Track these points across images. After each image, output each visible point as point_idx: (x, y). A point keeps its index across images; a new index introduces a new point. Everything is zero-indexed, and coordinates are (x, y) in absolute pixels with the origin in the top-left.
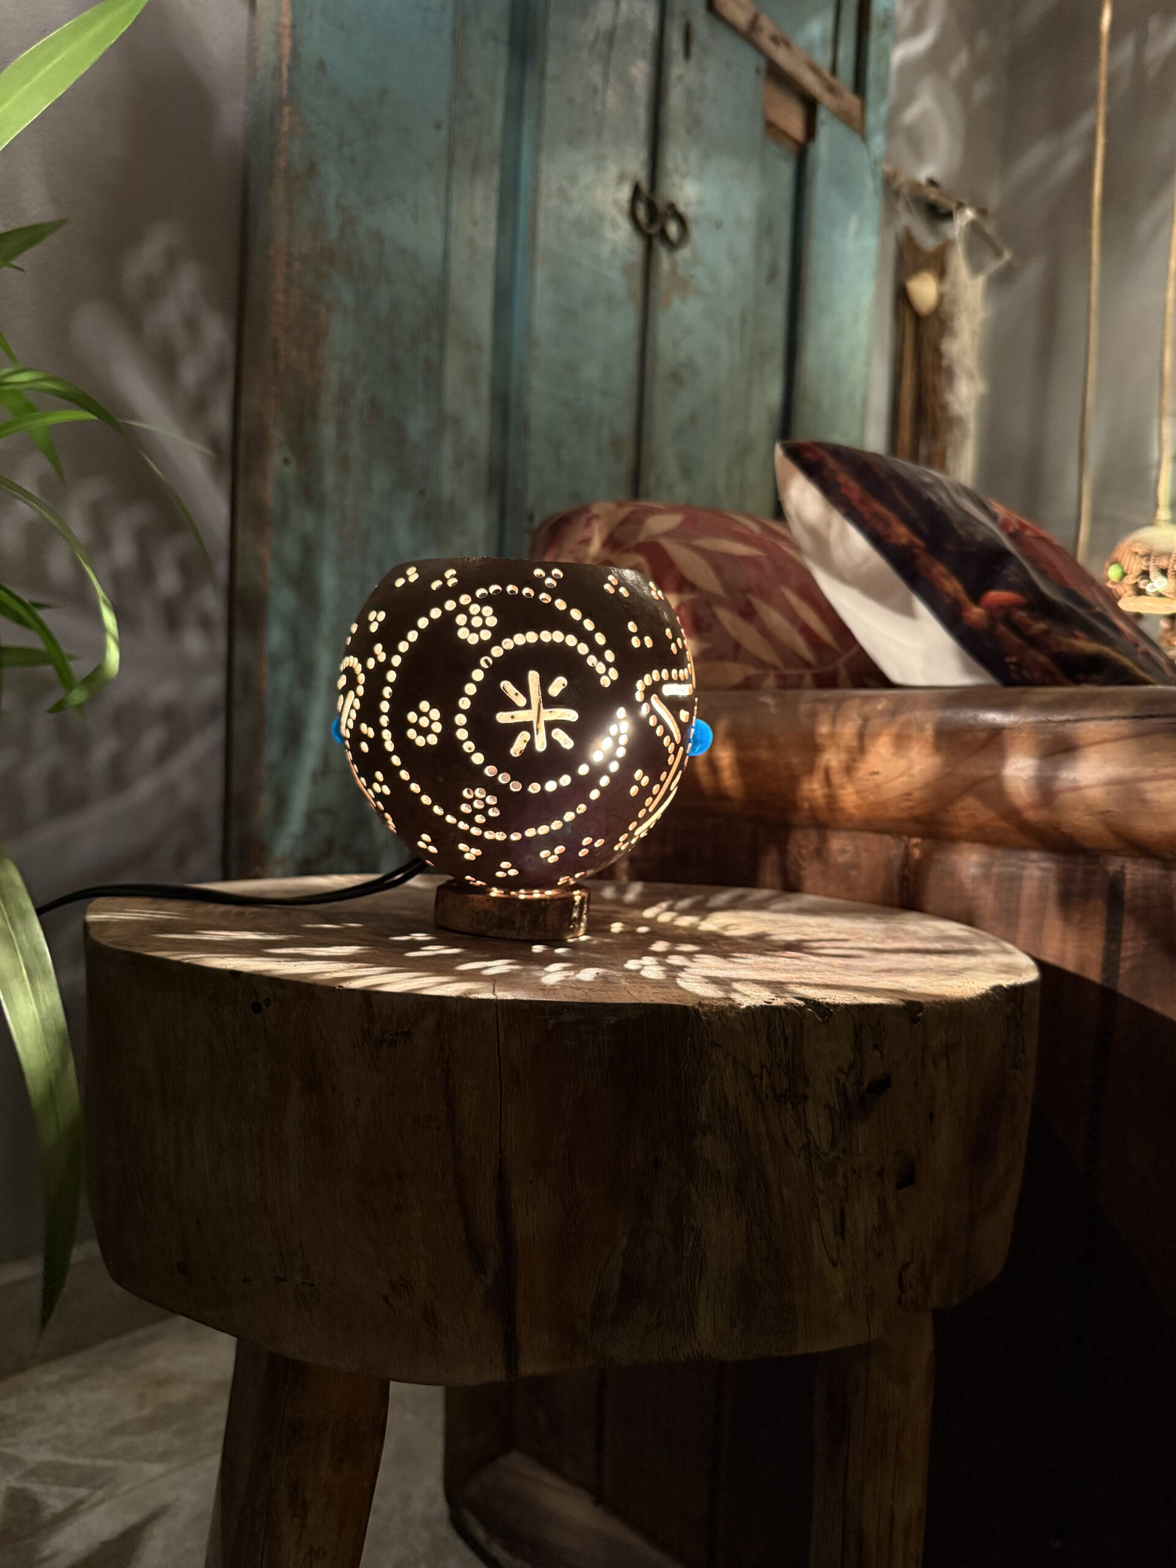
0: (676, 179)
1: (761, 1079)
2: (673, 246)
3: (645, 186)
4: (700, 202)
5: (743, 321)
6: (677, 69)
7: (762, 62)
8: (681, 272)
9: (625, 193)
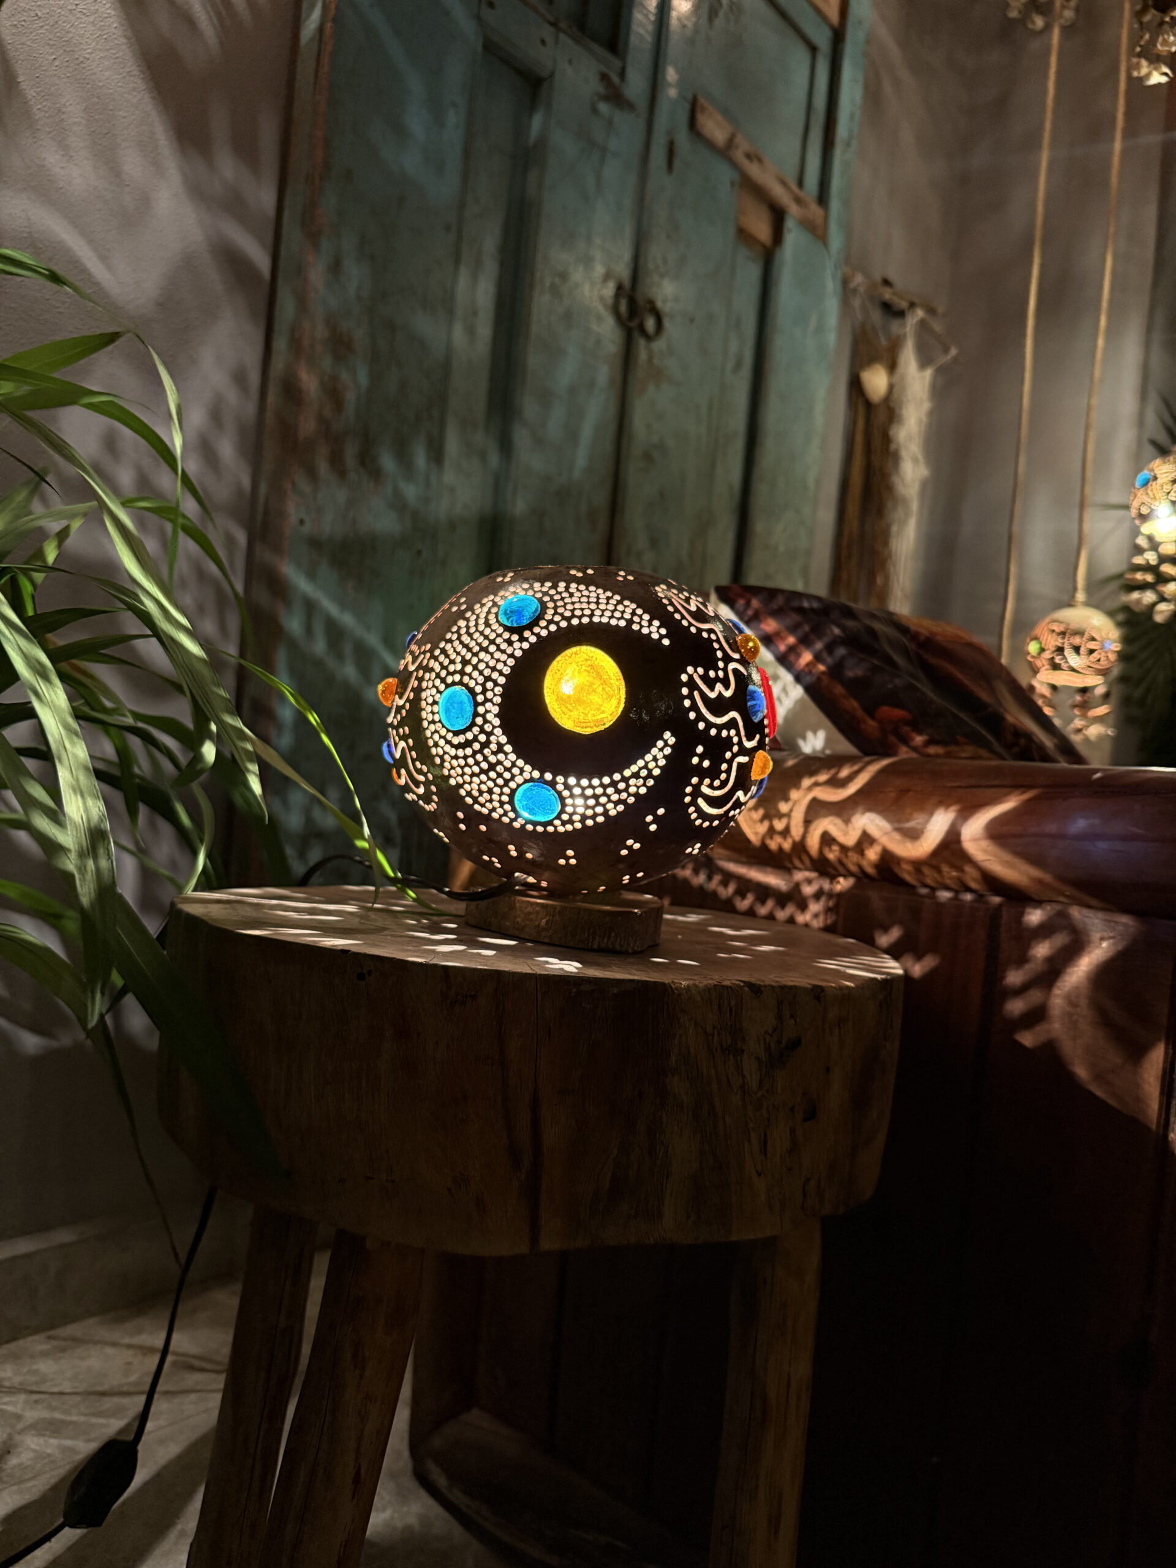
1: (713, 1036)
2: (648, 338)
4: (677, 300)
8: (656, 360)
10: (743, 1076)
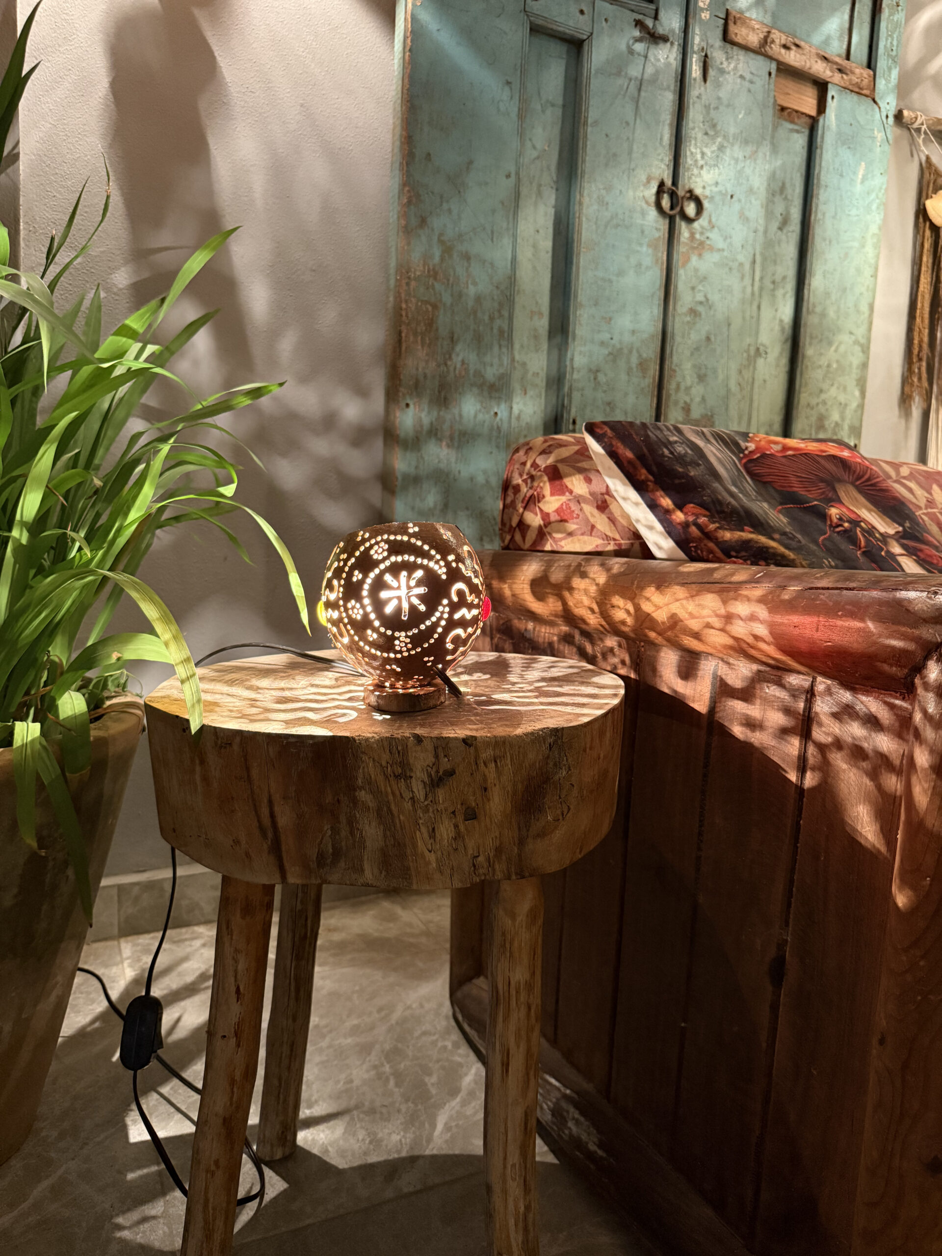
0: (695, 171)
1: (387, 768)
2: (689, 220)
3: (669, 182)
4: (717, 184)
5: (754, 262)
6: (696, 90)
7: (774, 66)
8: (698, 236)
9: (654, 189)
10: (412, 792)
